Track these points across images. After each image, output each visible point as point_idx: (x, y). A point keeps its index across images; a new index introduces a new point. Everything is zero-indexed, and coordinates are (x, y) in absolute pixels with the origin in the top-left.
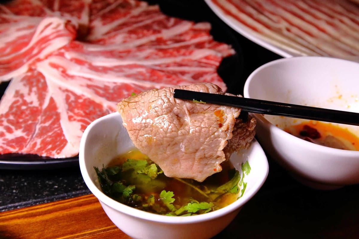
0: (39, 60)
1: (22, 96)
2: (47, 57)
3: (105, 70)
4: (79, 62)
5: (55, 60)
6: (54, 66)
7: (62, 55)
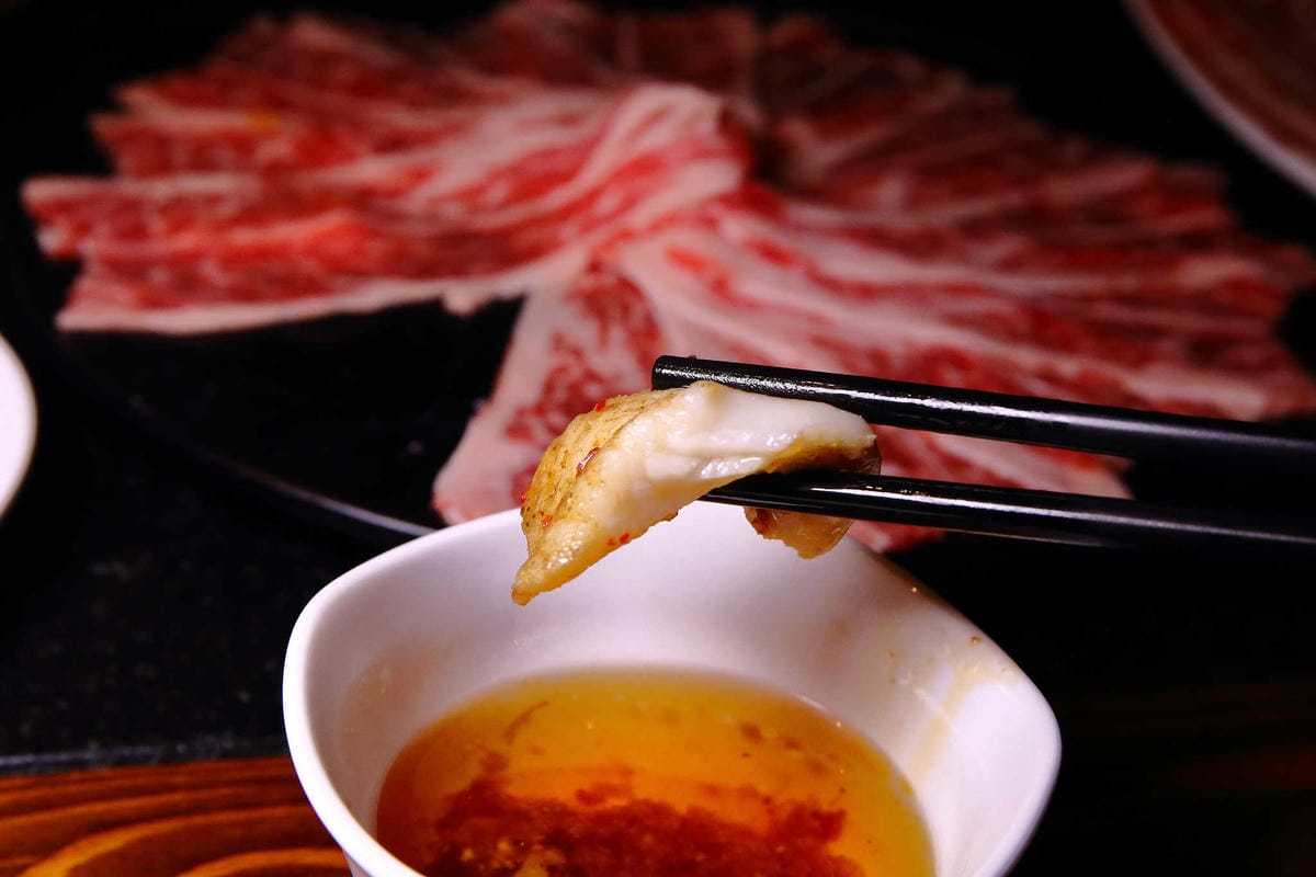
0: (627, 235)
1: (578, 353)
2: (657, 227)
3: (866, 293)
4: (773, 255)
5: (689, 239)
6: (684, 260)
7: (709, 223)
